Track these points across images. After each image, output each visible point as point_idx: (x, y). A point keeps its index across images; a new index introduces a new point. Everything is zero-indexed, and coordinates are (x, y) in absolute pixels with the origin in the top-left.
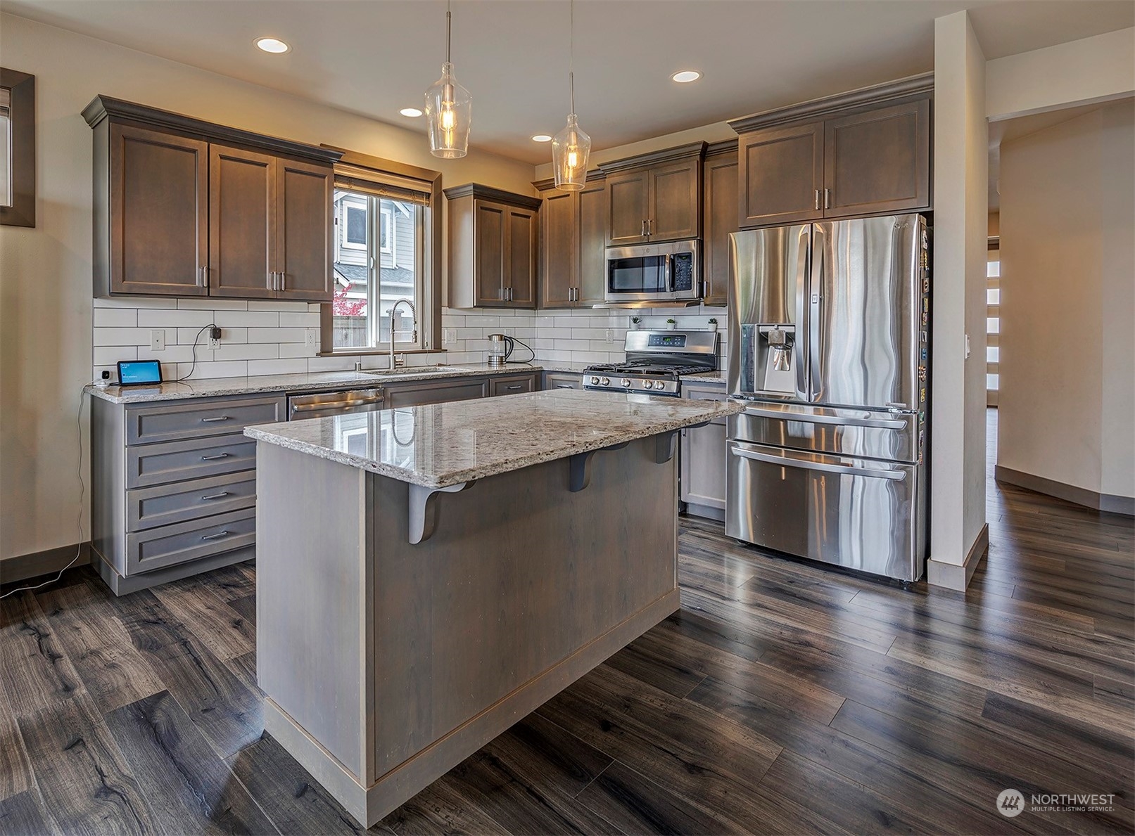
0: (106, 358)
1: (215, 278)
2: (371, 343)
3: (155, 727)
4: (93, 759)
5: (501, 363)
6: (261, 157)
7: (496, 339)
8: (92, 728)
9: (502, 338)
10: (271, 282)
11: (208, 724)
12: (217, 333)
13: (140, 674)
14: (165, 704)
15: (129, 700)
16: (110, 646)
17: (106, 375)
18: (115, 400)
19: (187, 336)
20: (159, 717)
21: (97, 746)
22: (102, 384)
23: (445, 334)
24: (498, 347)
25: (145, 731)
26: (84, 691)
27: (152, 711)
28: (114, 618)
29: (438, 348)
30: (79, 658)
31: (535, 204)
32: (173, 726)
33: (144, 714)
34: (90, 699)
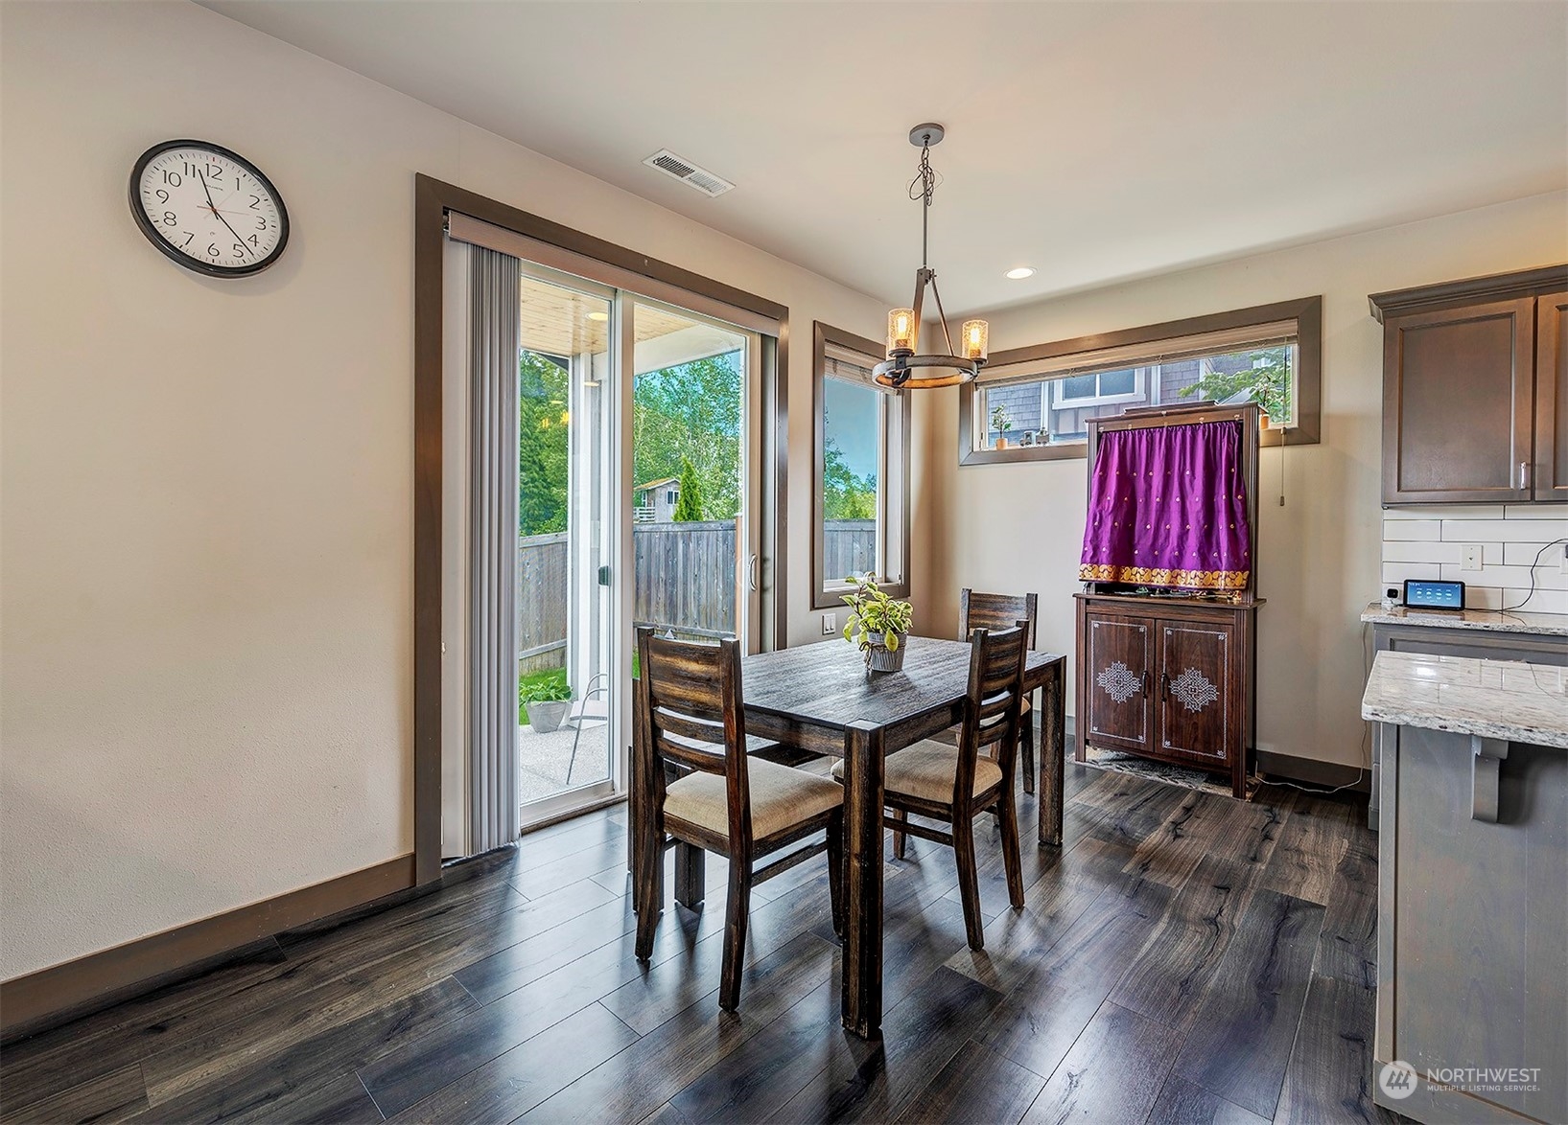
0: (1393, 575)
1: (1546, 476)
3: (1286, 918)
4: (1225, 902)
8: (1244, 887)
11: (1331, 946)
13: (1318, 884)
14: (1313, 912)
15: (1289, 892)
16: (1317, 855)
17: (1392, 593)
20: (1296, 917)
21: (1235, 899)
25: (1276, 914)
26: (1263, 868)
27: (1296, 909)
28: (1346, 841)
30: (1284, 847)
32: (1301, 927)
33: (1288, 907)
34: (1261, 874)
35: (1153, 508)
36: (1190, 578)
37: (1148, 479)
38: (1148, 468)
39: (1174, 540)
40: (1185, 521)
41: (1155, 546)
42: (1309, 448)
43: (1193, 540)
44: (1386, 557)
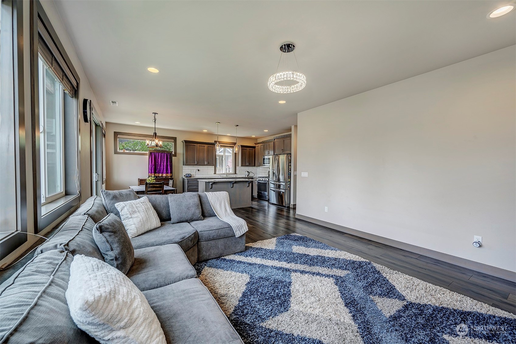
0: (184, 174)
1: (198, 163)
2: (224, 173)
5: (247, 176)
6: (204, 145)
7: (246, 172)
9: (248, 172)
10: (206, 163)
12: (198, 170)
17: (184, 176)
18: (186, 178)
19: (195, 171)
22: (184, 177)
23: (237, 171)
24: (247, 173)
29: (235, 173)
31: (254, 147)
35: (159, 164)
36: (164, 175)
37: (158, 160)
38: (158, 158)
39: (162, 169)
40: (163, 167)
41: (159, 170)
42: (175, 157)
43: (165, 169)
44: (183, 171)
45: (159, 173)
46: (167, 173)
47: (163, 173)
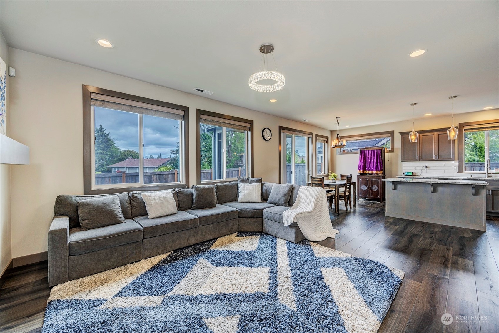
0: (403, 172)
12: (427, 167)
17: (403, 174)
19: (421, 168)
35: (369, 162)
36: (374, 172)
37: (368, 158)
38: (368, 156)
39: (372, 167)
40: (374, 164)
41: (369, 168)
42: (393, 153)
43: (375, 167)
44: (403, 169)
45: (369, 170)
46: (377, 170)
47: (373, 170)
